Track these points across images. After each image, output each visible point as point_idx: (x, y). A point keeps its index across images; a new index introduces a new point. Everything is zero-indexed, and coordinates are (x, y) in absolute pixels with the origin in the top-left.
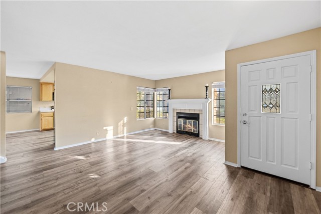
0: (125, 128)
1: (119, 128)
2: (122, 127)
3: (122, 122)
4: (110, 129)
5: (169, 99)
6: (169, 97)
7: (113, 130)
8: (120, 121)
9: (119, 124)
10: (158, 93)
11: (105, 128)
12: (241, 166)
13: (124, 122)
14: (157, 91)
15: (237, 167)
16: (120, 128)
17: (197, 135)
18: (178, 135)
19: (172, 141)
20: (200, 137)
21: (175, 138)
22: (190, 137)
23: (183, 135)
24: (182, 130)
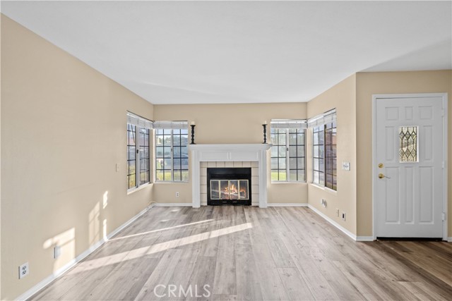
0: (105, 221)
1: (91, 226)
2: (97, 222)
3: (97, 207)
4: (66, 240)
5: (193, 143)
6: (193, 140)
7: (76, 238)
8: (93, 207)
9: (91, 215)
10: (161, 131)
11: (48, 244)
12: (378, 238)
13: (101, 205)
14: (159, 126)
15: (372, 240)
16: (93, 226)
17: (247, 203)
18: (216, 209)
19: (230, 224)
20: (253, 204)
21: (224, 217)
22: (239, 208)
23: (225, 208)
24: (220, 198)
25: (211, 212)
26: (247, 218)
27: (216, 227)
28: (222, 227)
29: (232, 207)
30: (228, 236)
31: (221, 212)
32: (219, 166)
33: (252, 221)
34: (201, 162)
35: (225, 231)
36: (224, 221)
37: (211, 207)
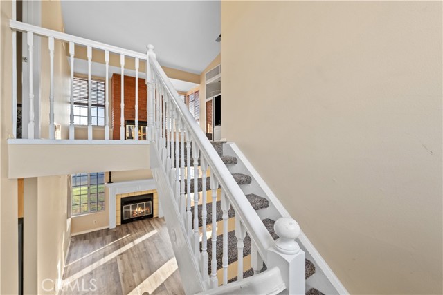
5: (110, 182)
17: (150, 216)
18: (130, 226)
19: (145, 233)
20: (154, 216)
21: (139, 230)
22: (146, 221)
23: (136, 223)
24: (131, 217)
25: (127, 228)
26: (154, 227)
27: (137, 237)
28: (141, 236)
29: (141, 221)
30: (148, 239)
31: (134, 227)
32: (130, 195)
33: (158, 227)
34: (117, 195)
35: (144, 237)
36: (140, 232)
37: (125, 225)
